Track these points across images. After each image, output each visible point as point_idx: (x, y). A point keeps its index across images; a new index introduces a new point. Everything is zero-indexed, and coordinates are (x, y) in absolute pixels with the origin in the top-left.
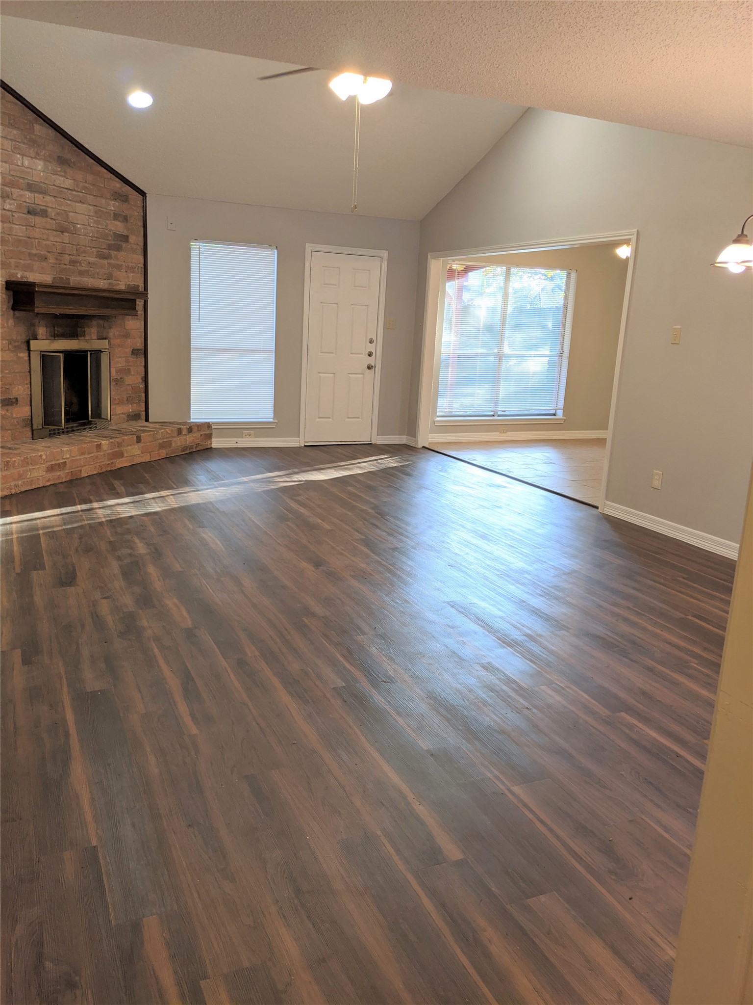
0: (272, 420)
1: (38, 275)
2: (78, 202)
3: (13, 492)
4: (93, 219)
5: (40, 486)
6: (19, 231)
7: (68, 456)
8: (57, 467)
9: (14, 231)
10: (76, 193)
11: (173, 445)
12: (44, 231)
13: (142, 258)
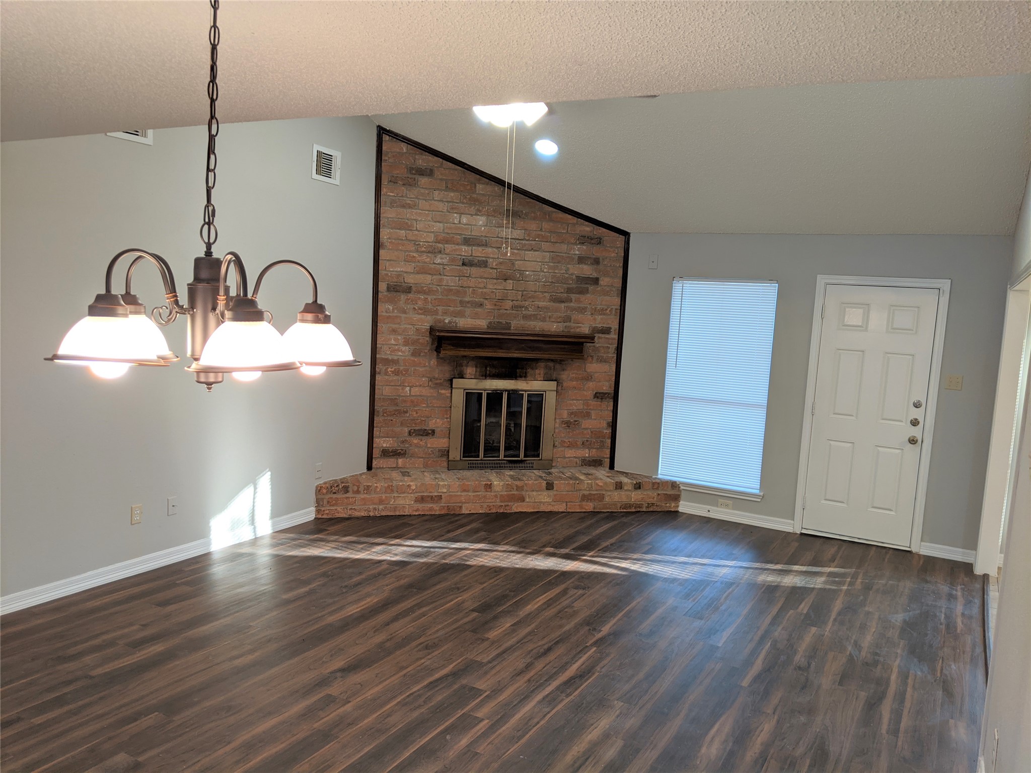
0: (757, 492)
1: (471, 320)
2: (530, 251)
3: (372, 514)
4: (547, 265)
5: (405, 514)
6: (450, 281)
7: (445, 490)
8: (429, 499)
9: (445, 282)
10: (527, 242)
11: (607, 499)
12: (480, 280)
13: (617, 300)
